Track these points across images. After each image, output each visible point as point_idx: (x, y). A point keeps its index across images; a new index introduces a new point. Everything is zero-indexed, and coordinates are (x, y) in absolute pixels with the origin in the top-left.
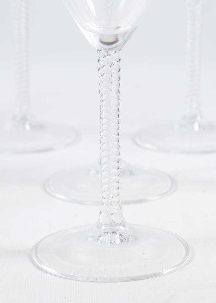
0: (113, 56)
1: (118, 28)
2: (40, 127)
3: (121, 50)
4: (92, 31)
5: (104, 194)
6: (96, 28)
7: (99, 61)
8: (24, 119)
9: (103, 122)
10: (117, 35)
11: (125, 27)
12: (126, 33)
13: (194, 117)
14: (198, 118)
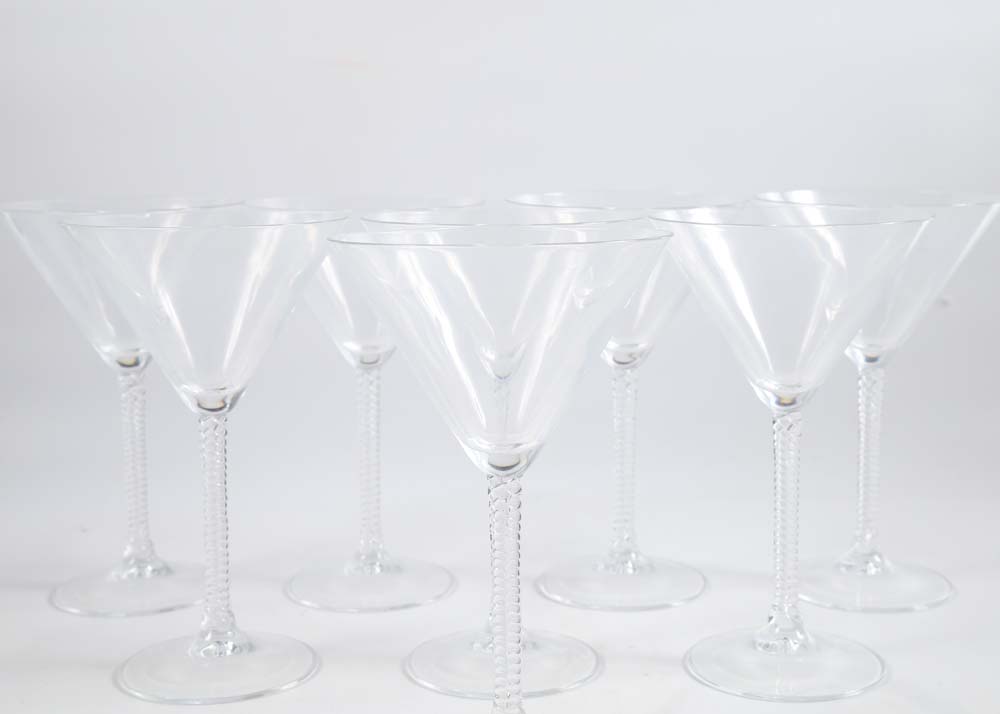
0: (511, 484)
1: (518, 445)
2: (395, 569)
3: (522, 476)
4: (480, 450)
5: (497, 691)
6: (485, 445)
7: (489, 491)
8: (372, 557)
9: (496, 581)
10: (519, 455)
11: (529, 443)
12: (531, 451)
13: (628, 552)
14: (633, 555)
